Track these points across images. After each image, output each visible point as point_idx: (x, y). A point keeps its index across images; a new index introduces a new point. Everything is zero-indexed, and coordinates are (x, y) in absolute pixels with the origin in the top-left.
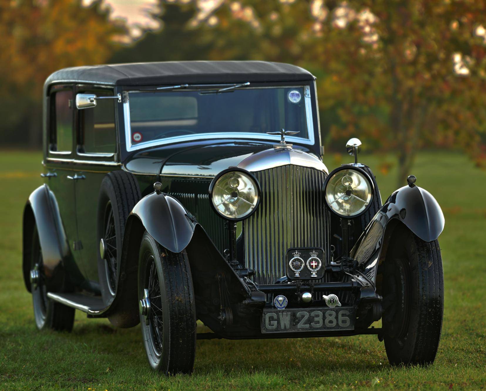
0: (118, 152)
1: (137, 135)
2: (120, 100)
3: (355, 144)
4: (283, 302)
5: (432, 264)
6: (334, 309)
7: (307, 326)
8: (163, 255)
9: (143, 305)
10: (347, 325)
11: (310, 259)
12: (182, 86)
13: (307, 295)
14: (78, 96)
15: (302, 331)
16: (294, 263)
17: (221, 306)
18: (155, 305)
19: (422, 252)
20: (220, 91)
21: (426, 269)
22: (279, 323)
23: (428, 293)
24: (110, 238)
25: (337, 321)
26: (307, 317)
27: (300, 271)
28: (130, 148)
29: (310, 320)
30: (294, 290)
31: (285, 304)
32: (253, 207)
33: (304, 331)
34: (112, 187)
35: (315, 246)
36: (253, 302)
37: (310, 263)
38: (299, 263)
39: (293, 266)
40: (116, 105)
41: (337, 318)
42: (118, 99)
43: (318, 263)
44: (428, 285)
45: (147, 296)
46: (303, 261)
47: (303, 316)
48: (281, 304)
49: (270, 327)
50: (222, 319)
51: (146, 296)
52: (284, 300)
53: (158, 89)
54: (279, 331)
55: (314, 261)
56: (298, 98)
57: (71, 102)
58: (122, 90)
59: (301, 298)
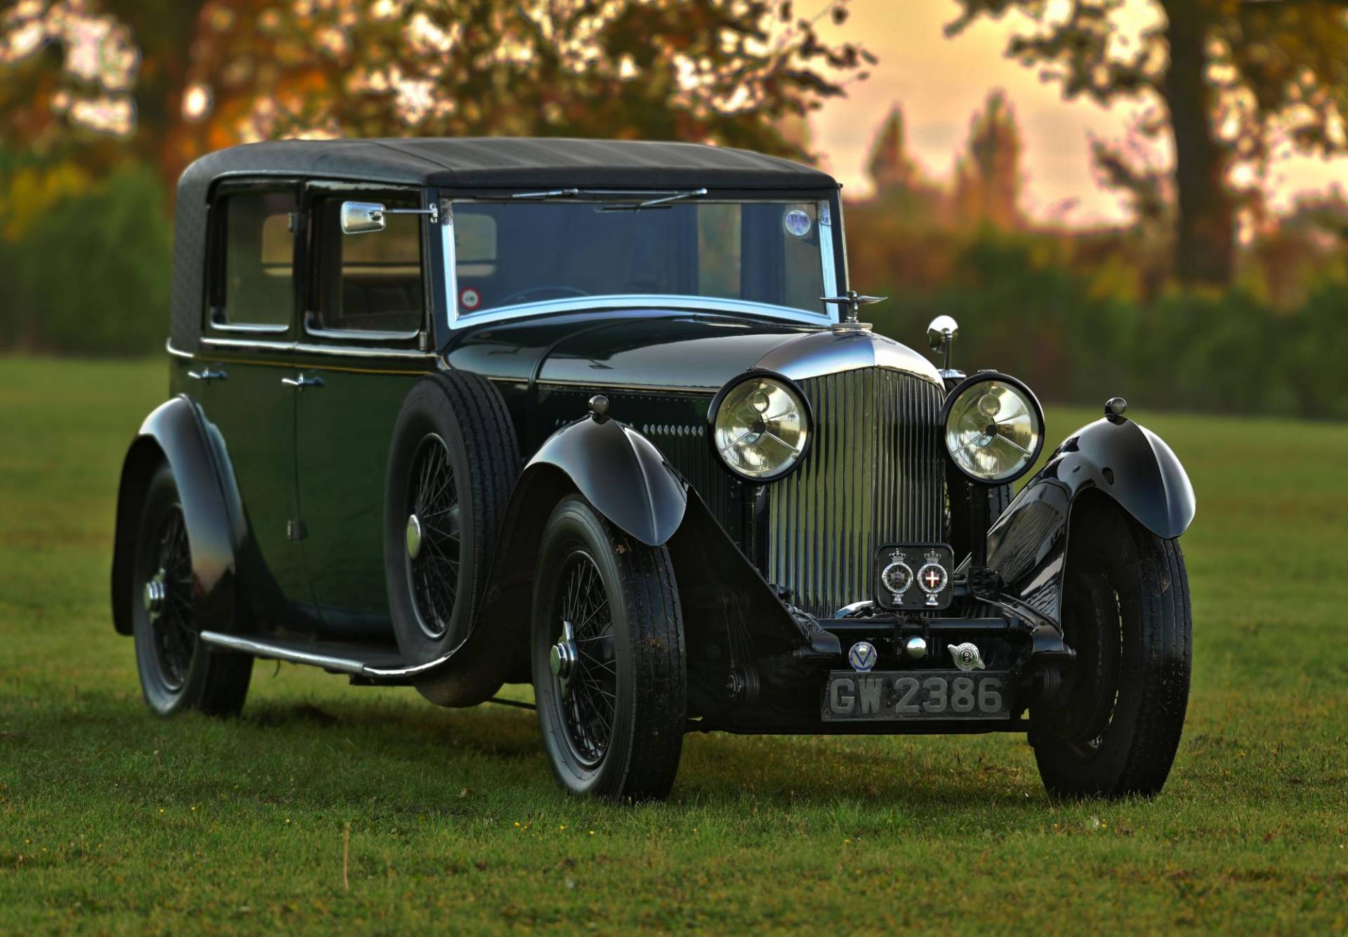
0: (428, 329)
1: (470, 294)
2: (434, 218)
3: (946, 329)
4: (867, 657)
5: (1170, 587)
6: (970, 674)
7: (916, 708)
8: (621, 550)
9: (562, 655)
10: (995, 708)
11: (925, 567)
12: (566, 191)
13: (917, 644)
14: (346, 208)
15: (905, 719)
16: (893, 576)
17: (733, 661)
18: (590, 655)
19: (1148, 559)
20: (643, 204)
21: (1158, 596)
22: (858, 701)
23: (1162, 646)
24: (435, 514)
25: (976, 699)
26: (914, 689)
27: (904, 593)
28: (455, 322)
29: (921, 697)
30: (889, 633)
31: (872, 661)
32: (797, 455)
33: (909, 719)
34: (448, 404)
35: (908, 541)
36: (814, 653)
37: (923, 576)
38: (903, 576)
39: (889, 580)
40: (425, 228)
41: (975, 693)
42: (430, 215)
43: (941, 577)
44: (1162, 629)
45: (571, 636)
46: (910, 571)
47: (907, 688)
48: (863, 660)
49: (838, 709)
50: (737, 688)
51: (568, 637)
52: (870, 652)
53: (514, 196)
54: (858, 717)
55: (932, 573)
56: (804, 225)
57: (293, 217)
58: (439, 197)
59: (905, 649)
